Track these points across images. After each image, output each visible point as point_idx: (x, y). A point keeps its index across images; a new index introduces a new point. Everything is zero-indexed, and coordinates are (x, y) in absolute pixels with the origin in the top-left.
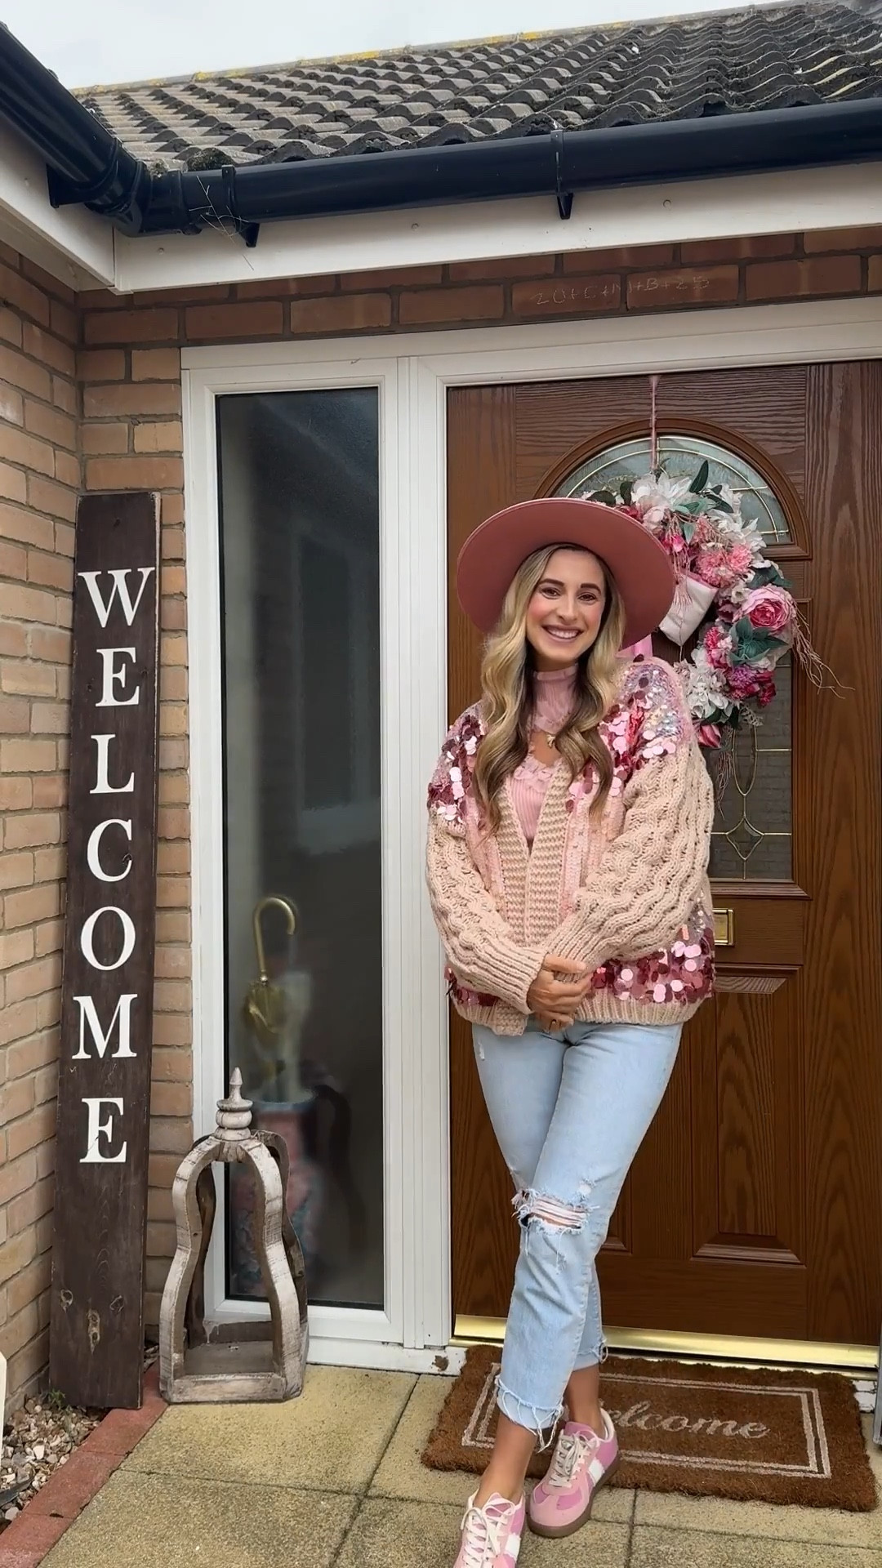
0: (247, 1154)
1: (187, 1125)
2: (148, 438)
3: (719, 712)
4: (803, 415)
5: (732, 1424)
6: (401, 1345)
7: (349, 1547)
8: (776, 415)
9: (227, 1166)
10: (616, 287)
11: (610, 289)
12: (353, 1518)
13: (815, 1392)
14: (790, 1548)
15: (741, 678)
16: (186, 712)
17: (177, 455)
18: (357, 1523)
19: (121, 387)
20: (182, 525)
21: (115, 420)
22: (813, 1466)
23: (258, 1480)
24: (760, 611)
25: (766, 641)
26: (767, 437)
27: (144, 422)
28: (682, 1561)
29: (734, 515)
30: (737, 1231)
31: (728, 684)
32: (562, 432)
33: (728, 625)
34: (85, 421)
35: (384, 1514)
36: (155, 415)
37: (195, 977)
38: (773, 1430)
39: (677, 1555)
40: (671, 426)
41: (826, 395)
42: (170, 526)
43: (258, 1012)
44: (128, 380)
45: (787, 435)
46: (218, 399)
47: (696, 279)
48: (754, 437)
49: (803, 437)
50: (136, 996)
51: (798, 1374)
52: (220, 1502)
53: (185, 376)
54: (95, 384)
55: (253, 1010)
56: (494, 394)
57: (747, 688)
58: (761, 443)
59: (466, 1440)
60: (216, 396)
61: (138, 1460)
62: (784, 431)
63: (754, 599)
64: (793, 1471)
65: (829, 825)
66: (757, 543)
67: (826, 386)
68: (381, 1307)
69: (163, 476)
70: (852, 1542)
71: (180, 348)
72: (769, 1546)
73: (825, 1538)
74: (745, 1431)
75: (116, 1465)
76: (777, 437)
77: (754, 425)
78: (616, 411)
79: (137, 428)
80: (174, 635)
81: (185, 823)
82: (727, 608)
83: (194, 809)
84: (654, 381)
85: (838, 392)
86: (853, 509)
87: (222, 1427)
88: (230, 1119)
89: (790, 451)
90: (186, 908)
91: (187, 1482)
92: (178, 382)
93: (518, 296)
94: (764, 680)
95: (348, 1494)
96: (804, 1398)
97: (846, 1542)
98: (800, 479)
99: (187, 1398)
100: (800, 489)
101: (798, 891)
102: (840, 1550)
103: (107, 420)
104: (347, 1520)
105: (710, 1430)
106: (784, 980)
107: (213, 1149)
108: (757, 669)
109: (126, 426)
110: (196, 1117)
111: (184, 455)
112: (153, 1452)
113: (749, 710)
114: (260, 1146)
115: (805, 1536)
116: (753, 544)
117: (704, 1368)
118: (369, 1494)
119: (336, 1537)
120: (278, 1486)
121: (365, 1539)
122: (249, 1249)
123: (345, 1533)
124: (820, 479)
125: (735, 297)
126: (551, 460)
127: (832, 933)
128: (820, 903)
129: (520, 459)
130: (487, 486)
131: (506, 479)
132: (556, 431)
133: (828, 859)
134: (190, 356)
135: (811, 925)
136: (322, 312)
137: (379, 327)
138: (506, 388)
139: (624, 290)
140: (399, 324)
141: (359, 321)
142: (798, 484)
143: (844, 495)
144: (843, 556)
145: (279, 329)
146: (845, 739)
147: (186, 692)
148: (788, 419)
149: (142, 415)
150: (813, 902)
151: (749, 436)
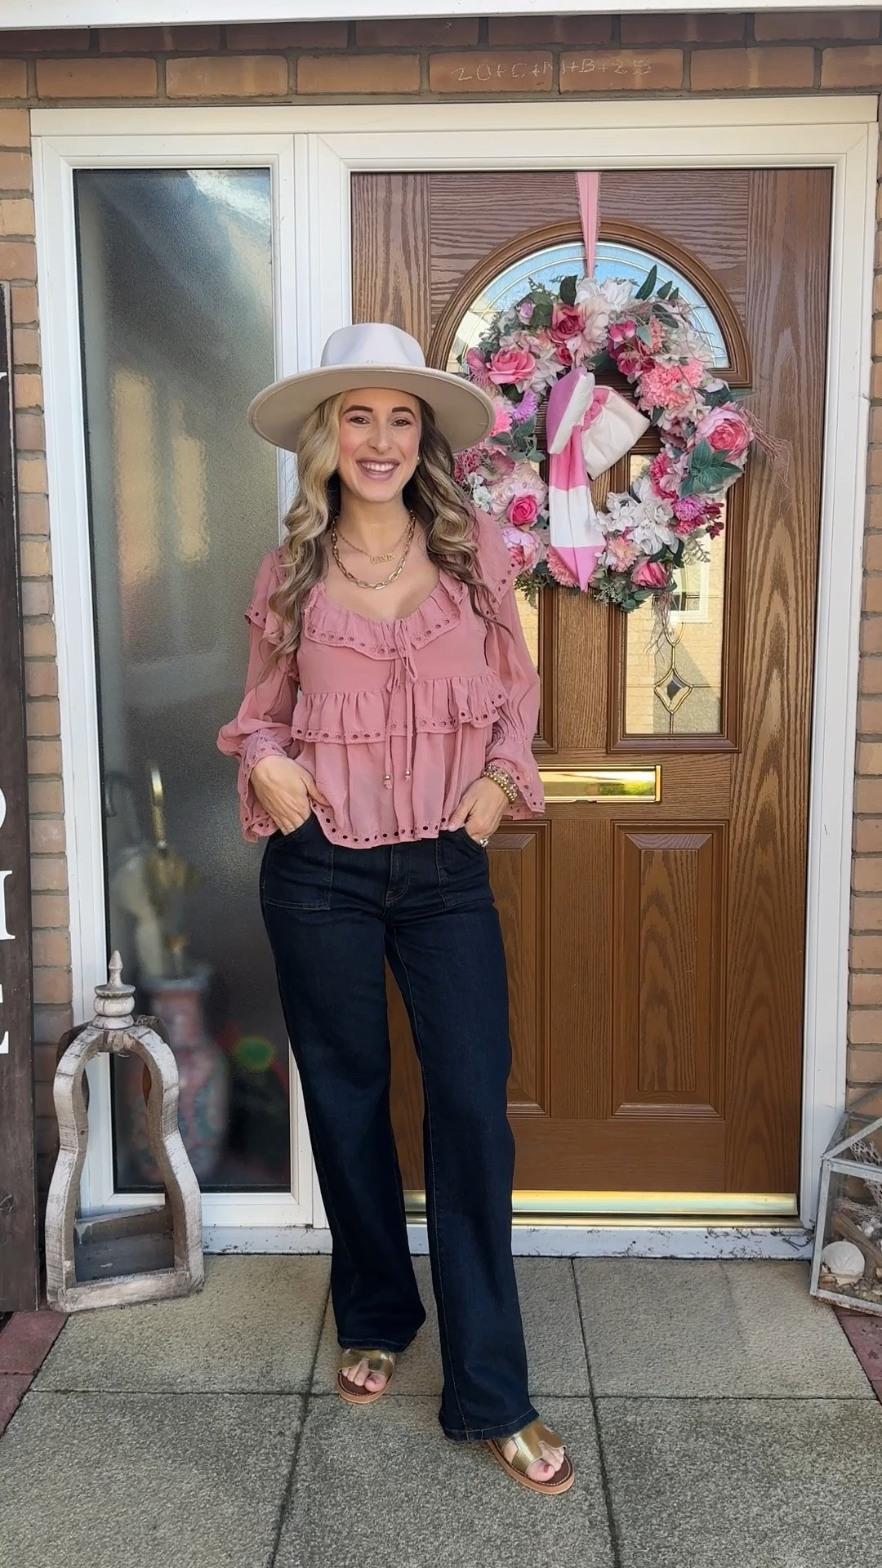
0: (138, 1043)
1: (66, 1013)
4: (745, 227)
7: (305, 1452)
8: (718, 225)
9: (112, 1056)
10: (548, 67)
11: (540, 69)
12: (303, 1421)
14: (753, 1407)
16: (49, 550)
17: (28, 240)
18: (309, 1424)
20: (36, 324)
23: (189, 1388)
24: (719, 434)
25: (721, 467)
26: (707, 249)
28: (653, 1430)
30: (657, 1088)
31: (675, 517)
32: (485, 232)
35: (335, 1411)
36: (1, 191)
37: (69, 852)
42: (22, 325)
45: (728, 248)
46: (78, 174)
47: (636, 63)
48: (693, 248)
49: (744, 252)
50: (10, 872)
52: (153, 1417)
53: (36, 145)
56: (405, 185)
58: (700, 256)
60: (74, 170)
61: (49, 1378)
62: (725, 244)
63: (712, 419)
65: (760, 674)
67: (769, 196)
68: (289, 1189)
69: (13, 264)
70: (810, 1393)
71: (28, 110)
72: (733, 1406)
73: (786, 1392)
75: (26, 1387)
76: (718, 251)
77: (694, 235)
78: (540, 210)
80: (31, 457)
81: (53, 678)
82: (676, 432)
83: (61, 661)
84: (588, 180)
85: (782, 203)
87: (136, 1334)
88: (113, 1007)
89: (732, 266)
90: (57, 776)
91: (112, 1398)
92: (28, 150)
93: (437, 70)
95: (290, 1394)
97: (804, 1393)
98: (742, 298)
99: (82, 1306)
100: (740, 310)
101: (726, 743)
102: (803, 1403)
104: (296, 1423)
106: (708, 836)
107: (97, 1039)
110: (76, 1005)
111: (37, 240)
112: (64, 1368)
114: (149, 1032)
115: (765, 1393)
116: (715, 361)
118: (313, 1392)
119: (289, 1441)
120: (212, 1393)
121: (322, 1442)
123: (298, 1437)
124: (762, 300)
125: (679, 87)
126: (470, 264)
127: (759, 786)
128: (748, 757)
129: (434, 261)
130: (396, 289)
131: (419, 285)
132: (480, 231)
133: (758, 711)
134: (41, 119)
135: (738, 779)
136: (204, 75)
137: (273, 96)
138: (418, 177)
139: (557, 71)
140: (297, 93)
141: (250, 89)
142: (739, 304)
143: (786, 318)
144: (782, 387)
145: (152, 92)
146: (779, 584)
147: (47, 525)
148: (728, 230)
150: (741, 755)
151: (688, 247)
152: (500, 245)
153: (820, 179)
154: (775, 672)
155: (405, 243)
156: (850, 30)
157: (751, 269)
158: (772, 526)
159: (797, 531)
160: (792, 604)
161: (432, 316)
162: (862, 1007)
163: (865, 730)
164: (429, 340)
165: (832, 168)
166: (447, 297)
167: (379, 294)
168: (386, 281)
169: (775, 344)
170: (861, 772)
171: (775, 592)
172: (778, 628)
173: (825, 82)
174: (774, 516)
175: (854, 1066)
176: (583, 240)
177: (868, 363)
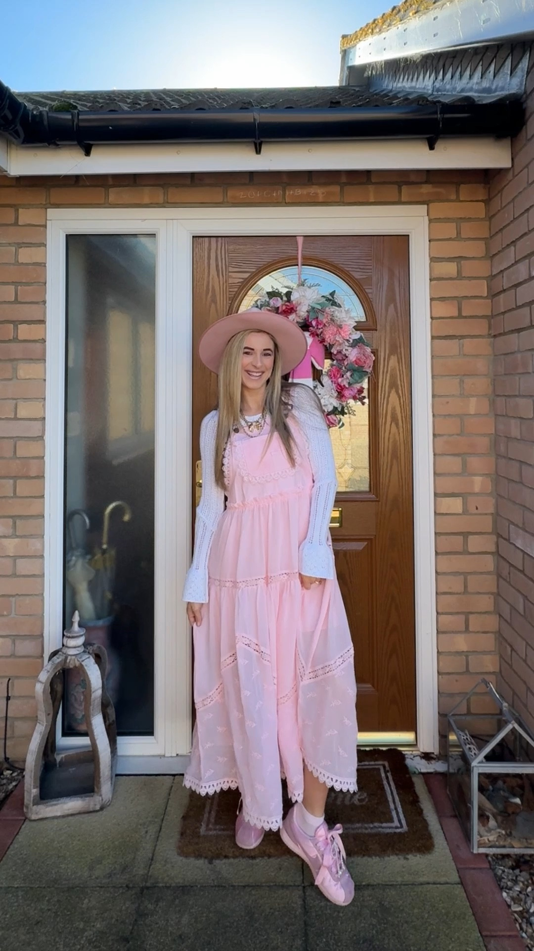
2: (26, 255)
4: (371, 260)
8: (358, 259)
10: (280, 192)
11: (277, 193)
16: (44, 406)
17: (43, 265)
19: (12, 228)
20: (45, 302)
21: (8, 245)
26: (354, 269)
27: (25, 247)
29: (342, 309)
32: (254, 262)
36: (31, 243)
37: (46, 555)
40: (309, 261)
41: (382, 251)
42: (38, 302)
45: (363, 269)
47: (320, 191)
48: (348, 269)
49: (370, 271)
51: (376, 751)
53: (49, 224)
56: (217, 242)
58: (351, 272)
60: (67, 235)
62: (362, 267)
65: (387, 462)
66: (354, 323)
67: (382, 247)
68: (153, 735)
69: (34, 276)
71: (46, 209)
74: (356, 799)
76: (360, 270)
77: (348, 263)
78: (280, 252)
79: (20, 250)
80: (38, 361)
81: (41, 467)
83: (47, 459)
84: (300, 240)
85: (387, 250)
86: (395, 306)
89: (365, 277)
90: (41, 516)
92: (45, 226)
93: (230, 193)
98: (371, 291)
100: (370, 296)
101: (372, 498)
103: (4, 245)
106: (366, 543)
109: (14, 249)
110: (45, 635)
111: (47, 265)
114: (89, 657)
116: (352, 323)
118: (147, 884)
124: (380, 291)
125: (339, 200)
126: (246, 275)
127: (389, 519)
128: (384, 503)
129: (230, 274)
130: (213, 287)
131: (223, 284)
132: (249, 261)
133: (387, 481)
134: (52, 213)
135: (379, 515)
136: (126, 194)
137: (157, 204)
138: (223, 238)
139: (284, 194)
140: (168, 203)
141: (146, 200)
142: (370, 293)
143: (391, 299)
144: (391, 329)
145: (102, 201)
146: (394, 419)
147: (44, 394)
148: (363, 261)
149: (24, 243)
150: (380, 503)
151: (346, 268)
152: (260, 267)
153: (403, 240)
154: (395, 461)
155: (217, 266)
156: (413, 178)
157: (374, 279)
158: (389, 393)
159: (401, 395)
160: (401, 430)
161: (229, 298)
162: (444, 633)
163: (438, 491)
164: (228, 308)
165: (408, 236)
166: (236, 290)
167: (205, 288)
168: (208, 282)
169: (387, 310)
170: (438, 512)
171: (393, 424)
172: (395, 442)
173: (403, 199)
174: (391, 387)
175: (440, 663)
176: (297, 265)
177: (429, 320)
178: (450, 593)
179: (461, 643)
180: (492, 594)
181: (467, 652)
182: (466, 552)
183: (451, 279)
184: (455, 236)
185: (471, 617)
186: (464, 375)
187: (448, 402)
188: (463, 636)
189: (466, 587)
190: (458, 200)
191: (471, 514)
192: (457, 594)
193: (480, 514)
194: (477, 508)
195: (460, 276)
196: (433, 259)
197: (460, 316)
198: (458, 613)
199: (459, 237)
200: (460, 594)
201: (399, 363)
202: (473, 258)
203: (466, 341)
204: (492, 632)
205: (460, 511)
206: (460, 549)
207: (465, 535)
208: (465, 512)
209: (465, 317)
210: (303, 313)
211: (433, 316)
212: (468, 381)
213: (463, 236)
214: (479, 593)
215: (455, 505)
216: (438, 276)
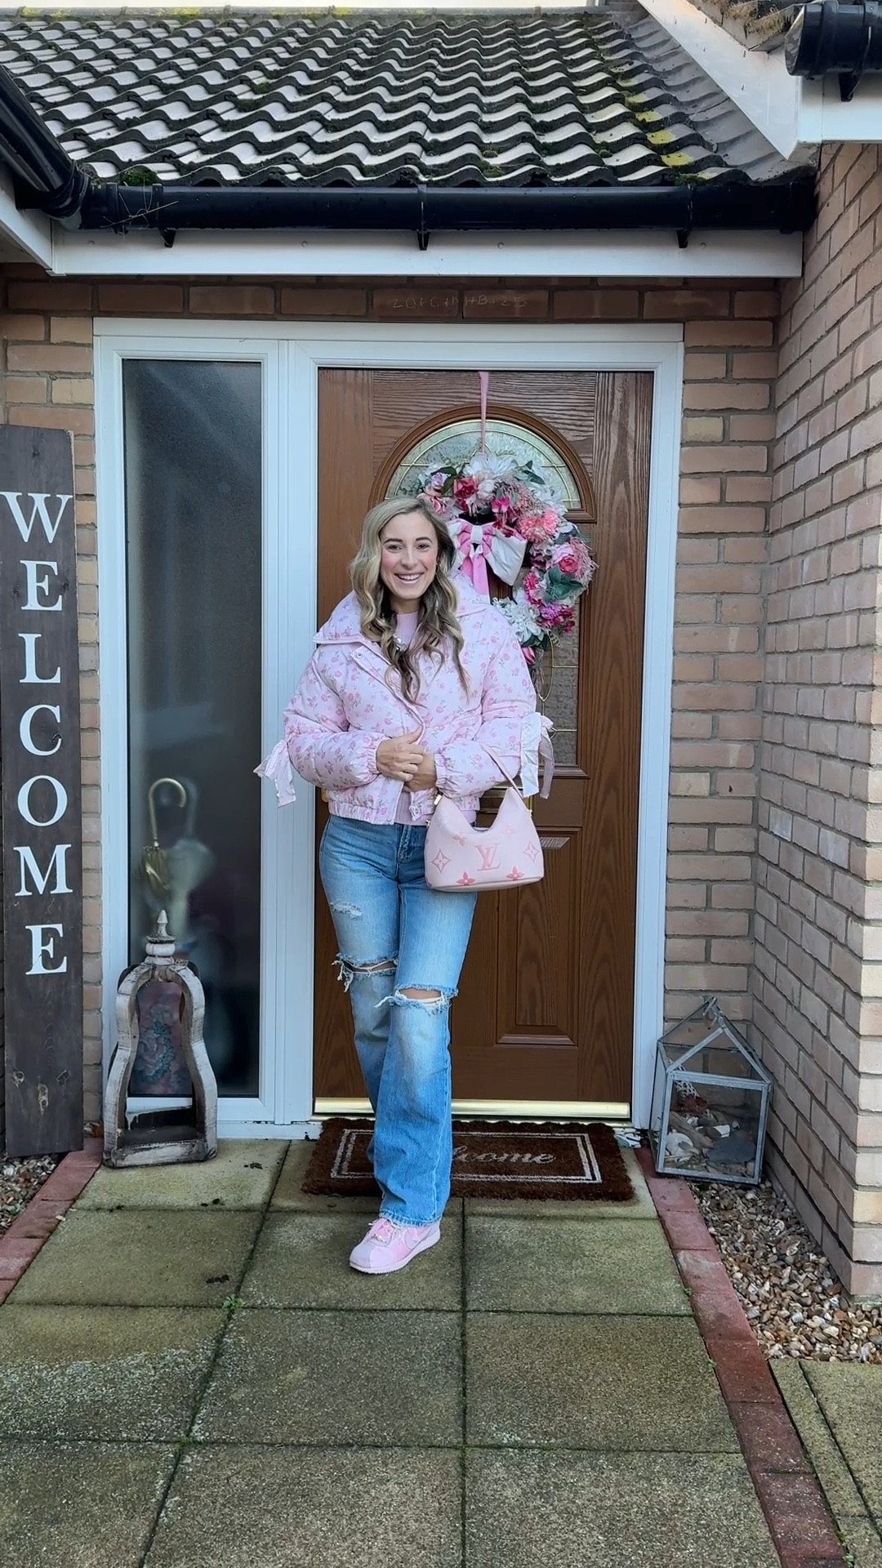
1: (97, 960)
2: (63, 391)
3: (534, 637)
4: (593, 411)
5: (528, 1156)
6: (273, 1123)
8: (573, 410)
10: (455, 300)
11: (450, 301)
13: (586, 1135)
15: (551, 611)
16: (97, 624)
17: (89, 407)
18: (266, 1226)
19: (41, 347)
20: (93, 466)
21: (35, 374)
22: (588, 1175)
24: (566, 561)
25: (570, 584)
26: (566, 426)
27: (60, 378)
29: (545, 487)
30: (528, 1023)
31: (541, 616)
32: (411, 411)
33: (543, 571)
34: (8, 373)
35: (284, 1220)
36: (71, 373)
37: (103, 842)
38: (558, 1158)
39: (497, 1229)
40: (498, 412)
41: (610, 397)
42: (83, 467)
43: (153, 872)
44: (47, 341)
45: (581, 426)
46: (127, 363)
47: (517, 298)
48: (556, 426)
49: (591, 429)
50: (69, 846)
51: (574, 1124)
53: (97, 341)
54: (18, 343)
55: (149, 870)
56: (356, 376)
57: (555, 620)
58: (561, 431)
59: (334, 1174)
60: (123, 360)
61: (85, 1202)
62: (579, 423)
63: (561, 552)
64: (573, 1179)
65: (603, 725)
66: (562, 510)
67: (610, 390)
68: (258, 1097)
69: (78, 422)
71: (92, 318)
74: (538, 1159)
75: (68, 1206)
76: (573, 427)
77: (556, 416)
78: (451, 397)
79: (55, 383)
80: (86, 558)
81: (96, 715)
82: (540, 558)
83: (101, 703)
84: (485, 377)
85: (618, 395)
86: (627, 485)
89: (582, 438)
90: (96, 785)
92: (91, 346)
93: (377, 300)
94: (567, 614)
95: (254, 1211)
96: (579, 1142)
98: (589, 461)
100: (588, 468)
101: (580, 772)
103: (29, 374)
104: (257, 1225)
105: (514, 1160)
106: (568, 839)
108: (562, 605)
109: (45, 380)
110: (105, 955)
111: (95, 408)
112: (95, 1197)
113: (555, 636)
116: (560, 510)
117: (504, 1123)
118: (270, 1210)
119: (252, 1234)
121: (276, 1234)
122: (146, 1058)
124: (604, 462)
125: (545, 316)
126: (401, 433)
127: (603, 802)
128: (596, 781)
129: (376, 430)
131: (365, 444)
132: (405, 410)
133: (602, 751)
134: (101, 325)
135: (589, 798)
136: (217, 299)
137: (264, 314)
138: (366, 371)
139: (461, 304)
140: (281, 313)
141: (247, 310)
142: (588, 465)
143: (620, 476)
144: (618, 522)
145: (179, 307)
146: (617, 658)
147: (96, 607)
148: (581, 413)
149: (60, 372)
150: (591, 781)
151: (553, 424)
152: (423, 420)
153: (644, 380)
154: (614, 721)
155: (356, 416)
156: (661, 282)
157: (596, 443)
159: (628, 623)
161: (374, 467)
162: (673, 963)
163: (674, 764)
165: (653, 372)
166: (385, 454)
169: (613, 492)
170: (673, 794)
171: (614, 665)
172: (616, 692)
173: (646, 315)
175: (667, 1005)
176: (480, 418)
177: (677, 508)
178: (686, 909)
179: (699, 978)
180: (747, 910)
181: (706, 991)
182: (710, 851)
183: (713, 443)
184: (724, 375)
185: (714, 942)
186: (723, 593)
187: (696, 634)
188: (701, 968)
189: (708, 900)
190: (731, 317)
191: (722, 798)
192: (696, 909)
193: (734, 798)
194: (731, 790)
195: (726, 440)
196: (688, 412)
197: (722, 502)
198: (695, 936)
199: (728, 378)
200: (699, 910)
201: (627, 573)
202: (749, 411)
203: (729, 541)
204: (744, 965)
205: (706, 793)
206: (704, 847)
207: (711, 826)
208: (713, 794)
209: (731, 504)
210: (486, 495)
211: (681, 501)
212: (729, 602)
213: (736, 375)
214: (728, 910)
215: (699, 783)
216: (694, 439)
